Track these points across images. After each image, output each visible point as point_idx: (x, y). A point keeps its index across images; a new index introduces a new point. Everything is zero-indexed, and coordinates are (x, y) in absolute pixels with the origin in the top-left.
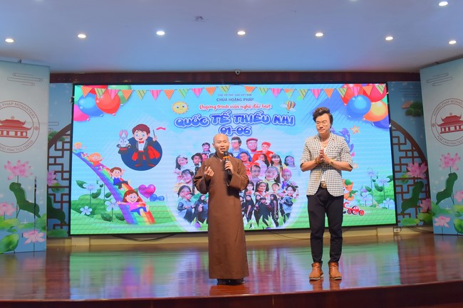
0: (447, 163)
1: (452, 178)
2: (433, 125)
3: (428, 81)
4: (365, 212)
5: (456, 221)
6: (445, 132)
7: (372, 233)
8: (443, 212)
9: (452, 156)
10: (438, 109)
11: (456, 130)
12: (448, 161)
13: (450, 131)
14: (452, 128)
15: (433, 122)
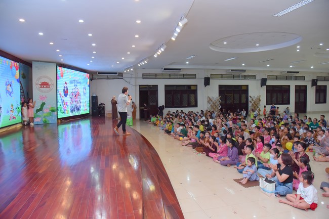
0: (41, 99)
1: (43, 104)
2: (37, 84)
3: (36, 67)
4: (16, 118)
5: (44, 119)
6: (42, 87)
7: (14, 127)
8: (39, 116)
9: (44, 96)
10: (39, 79)
11: (46, 87)
12: (42, 98)
13: (44, 87)
14: (45, 87)
15: (37, 83)
